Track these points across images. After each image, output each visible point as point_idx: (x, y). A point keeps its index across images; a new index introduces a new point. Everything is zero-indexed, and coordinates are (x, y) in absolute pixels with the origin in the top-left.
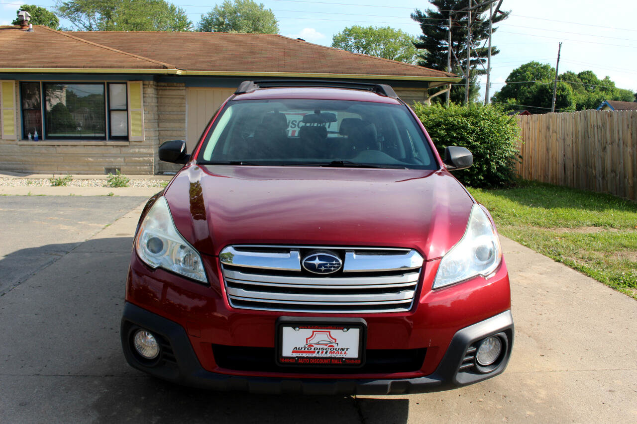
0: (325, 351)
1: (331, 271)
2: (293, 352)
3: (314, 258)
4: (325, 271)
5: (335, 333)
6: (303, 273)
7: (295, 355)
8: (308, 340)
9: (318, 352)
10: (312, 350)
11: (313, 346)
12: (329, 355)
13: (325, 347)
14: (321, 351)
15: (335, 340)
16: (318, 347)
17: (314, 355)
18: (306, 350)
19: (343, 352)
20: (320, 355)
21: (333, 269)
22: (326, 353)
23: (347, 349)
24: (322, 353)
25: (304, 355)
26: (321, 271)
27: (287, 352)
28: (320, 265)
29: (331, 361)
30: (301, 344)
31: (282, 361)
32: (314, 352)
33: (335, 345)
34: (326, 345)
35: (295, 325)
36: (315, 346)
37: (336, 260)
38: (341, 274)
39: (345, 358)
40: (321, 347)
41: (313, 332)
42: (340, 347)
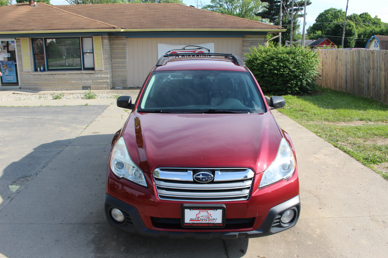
0: (205, 220)
1: (208, 181)
2: (190, 221)
3: (199, 175)
4: (205, 181)
5: (211, 212)
6: (194, 182)
7: (191, 222)
8: (197, 215)
9: (202, 221)
10: (199, 219)
11: (199, 218)
12: (207, 222)
13: (206, 218)
14: (203, 220)
15: (210, 215)
16: (202, 218)
17: (200, 222)
18: (196, 219)
19: (214, 220)
20: (203, 222)
21: (209, 180)
22: (206, 221)
23: (216, 219)
24: (204, 221)
25: (196, 222)
26: (203, 181)
27: (187, 220)
28: (203, 178)
29: (208, 225)
30: (194, 217)
31: (185, 225)
32: (200, 221)
33: (210, 217)
34: (206, 217)
35: (191, 208)
36: (201, 218)
37: (211, 176)
38: (213, 182)
39: (216, 223)
40: (204, 218)
41: (200, 211)
42: (213, 218)
